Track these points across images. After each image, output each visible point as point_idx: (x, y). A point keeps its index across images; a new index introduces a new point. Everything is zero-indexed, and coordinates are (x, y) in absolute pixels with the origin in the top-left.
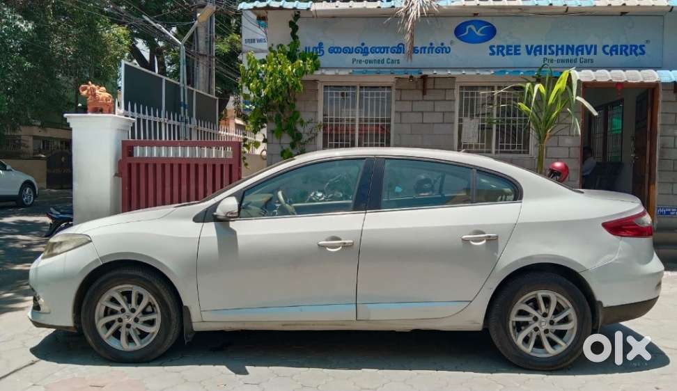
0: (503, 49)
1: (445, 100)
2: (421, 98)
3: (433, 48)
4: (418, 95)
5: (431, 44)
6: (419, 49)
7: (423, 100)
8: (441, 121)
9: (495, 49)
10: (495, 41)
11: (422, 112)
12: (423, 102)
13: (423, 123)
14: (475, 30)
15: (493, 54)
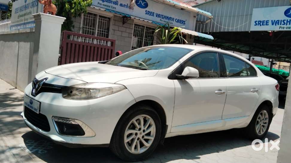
0: (149, 13)
1: (130, 28)
2: (122, 26)
3: (128, 6)
4: (121, 24)
5: (127, 4)
6: (123, 5)
7: (123, 26)
8: (128, 36)
9: (147, 12)
10: (147, 9)
11: (122, 32)
12: (123, 28)
13: (122, 36)
14: (142, 3)
15: (146, 14)
